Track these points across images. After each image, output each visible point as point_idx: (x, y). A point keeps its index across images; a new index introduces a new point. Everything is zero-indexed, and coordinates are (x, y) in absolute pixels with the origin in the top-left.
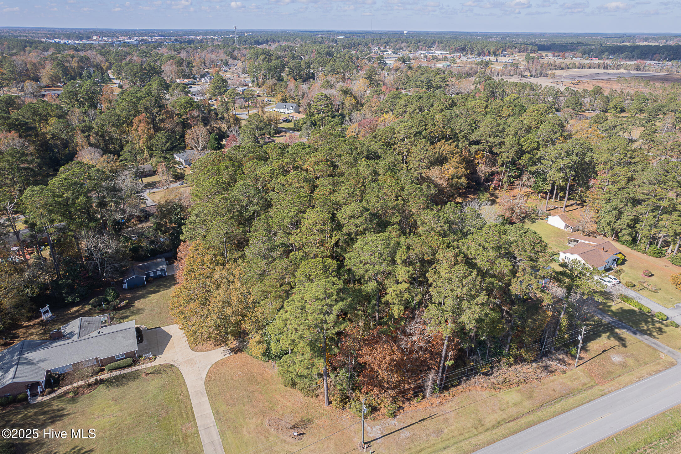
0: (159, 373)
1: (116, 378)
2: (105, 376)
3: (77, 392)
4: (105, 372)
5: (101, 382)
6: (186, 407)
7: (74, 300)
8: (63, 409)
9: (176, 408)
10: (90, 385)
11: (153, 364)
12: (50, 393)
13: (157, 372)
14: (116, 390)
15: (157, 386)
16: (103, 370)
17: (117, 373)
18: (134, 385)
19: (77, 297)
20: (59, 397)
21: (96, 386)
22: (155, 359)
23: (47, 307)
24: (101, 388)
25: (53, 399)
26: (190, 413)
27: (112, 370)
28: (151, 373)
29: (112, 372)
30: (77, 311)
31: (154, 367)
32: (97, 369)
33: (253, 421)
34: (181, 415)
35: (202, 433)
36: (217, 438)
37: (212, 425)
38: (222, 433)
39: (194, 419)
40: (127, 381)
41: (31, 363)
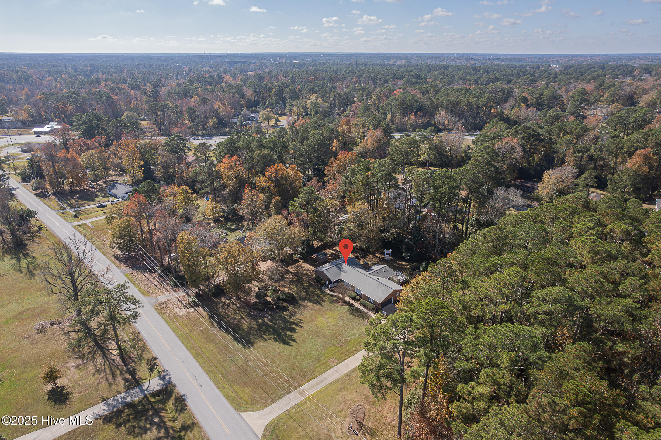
1: (357, 309)
2: (356, 304)
3: (338, 300)
4: (358, 302)
5: (351, 305)
6: (351, 353)
8: (324, 302)
9: (348, 348)
10: (345, 301)
14: (348, 314)
17: (361, 308)
18: (357, 320)
19: (408, 256)
20: (332, 296)
21: (346, 305)
23: (390, 251)
24: (347, 308)
25: (329, 294)
26: (346, 357)
27: (362, 304)
29: (360, 305)
30: (403, 265)
32: (358, 297)
33: (355, 395)
34: (342, 353)
35: (332, 370)
36: (330, 380)
37: (341, 373)
38: (335, 382)
39: (341, 362)
40: (358, 316)
41: (340, 269)
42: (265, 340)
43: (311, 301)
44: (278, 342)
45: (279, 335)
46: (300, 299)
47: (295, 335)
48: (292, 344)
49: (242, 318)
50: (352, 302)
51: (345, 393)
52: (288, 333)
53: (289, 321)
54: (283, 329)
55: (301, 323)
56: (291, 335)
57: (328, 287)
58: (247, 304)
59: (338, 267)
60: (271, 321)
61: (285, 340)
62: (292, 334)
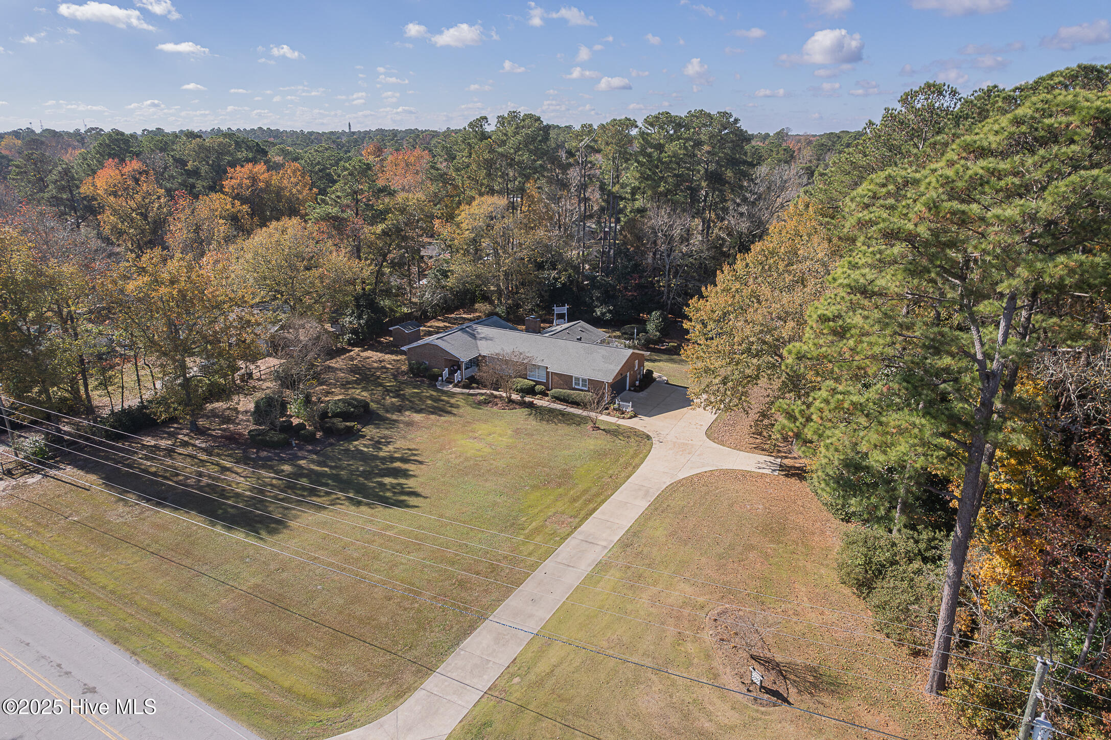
0: (616, 436)
1: (551, 411)
2: (541, 402)
3: (489, 401)
4: (547, 398)
5: (531, 405)
6: (597, 495)
7: (605, 313)
8: (458, 407)
9: (581, 487)
10: (510, 401)
11: (621, 422)
12: (464, 387)
13: (614, 432)
14: (534, 423)
15: (592, 447)
16: (547, 395)
17: (557, 406)
18: (563, 429)
20: (469, 395)
21: (517, 407)
22: (631, 418)
23: (565, 309)
24: (522, 412)
25: (461, 394)
26: (591, 506)
27: (556, 399)
28: (604, 430)
29: (554, 402)
31: (619, 426)
32: (539, 388)
33: (688, 589)
34: (575, 500)
35: (571, 542)
36: (585, 567)
37: (604, 544)
38: (602, 567)
39: (586, 518)
40: (560, 421)
41: (473, 336)
42: (320, 508)
43: (419, 411)
44: (368, 504)
45: (362, 490)
46: (387, 411)
47: (411, 483)
48: (411, 503)
49: (224, 469)
50: (528, 399)
51: (654, 590)
52: (387, 480)
53: (376, 458)
54: (368, 475)
55: (415, 455)
56: (399, 484)
57: (449, 381)
58: (231, 439)
59: (467, 332)
60: (319, 464)
61: (388, 498)
62: (402, 481)
